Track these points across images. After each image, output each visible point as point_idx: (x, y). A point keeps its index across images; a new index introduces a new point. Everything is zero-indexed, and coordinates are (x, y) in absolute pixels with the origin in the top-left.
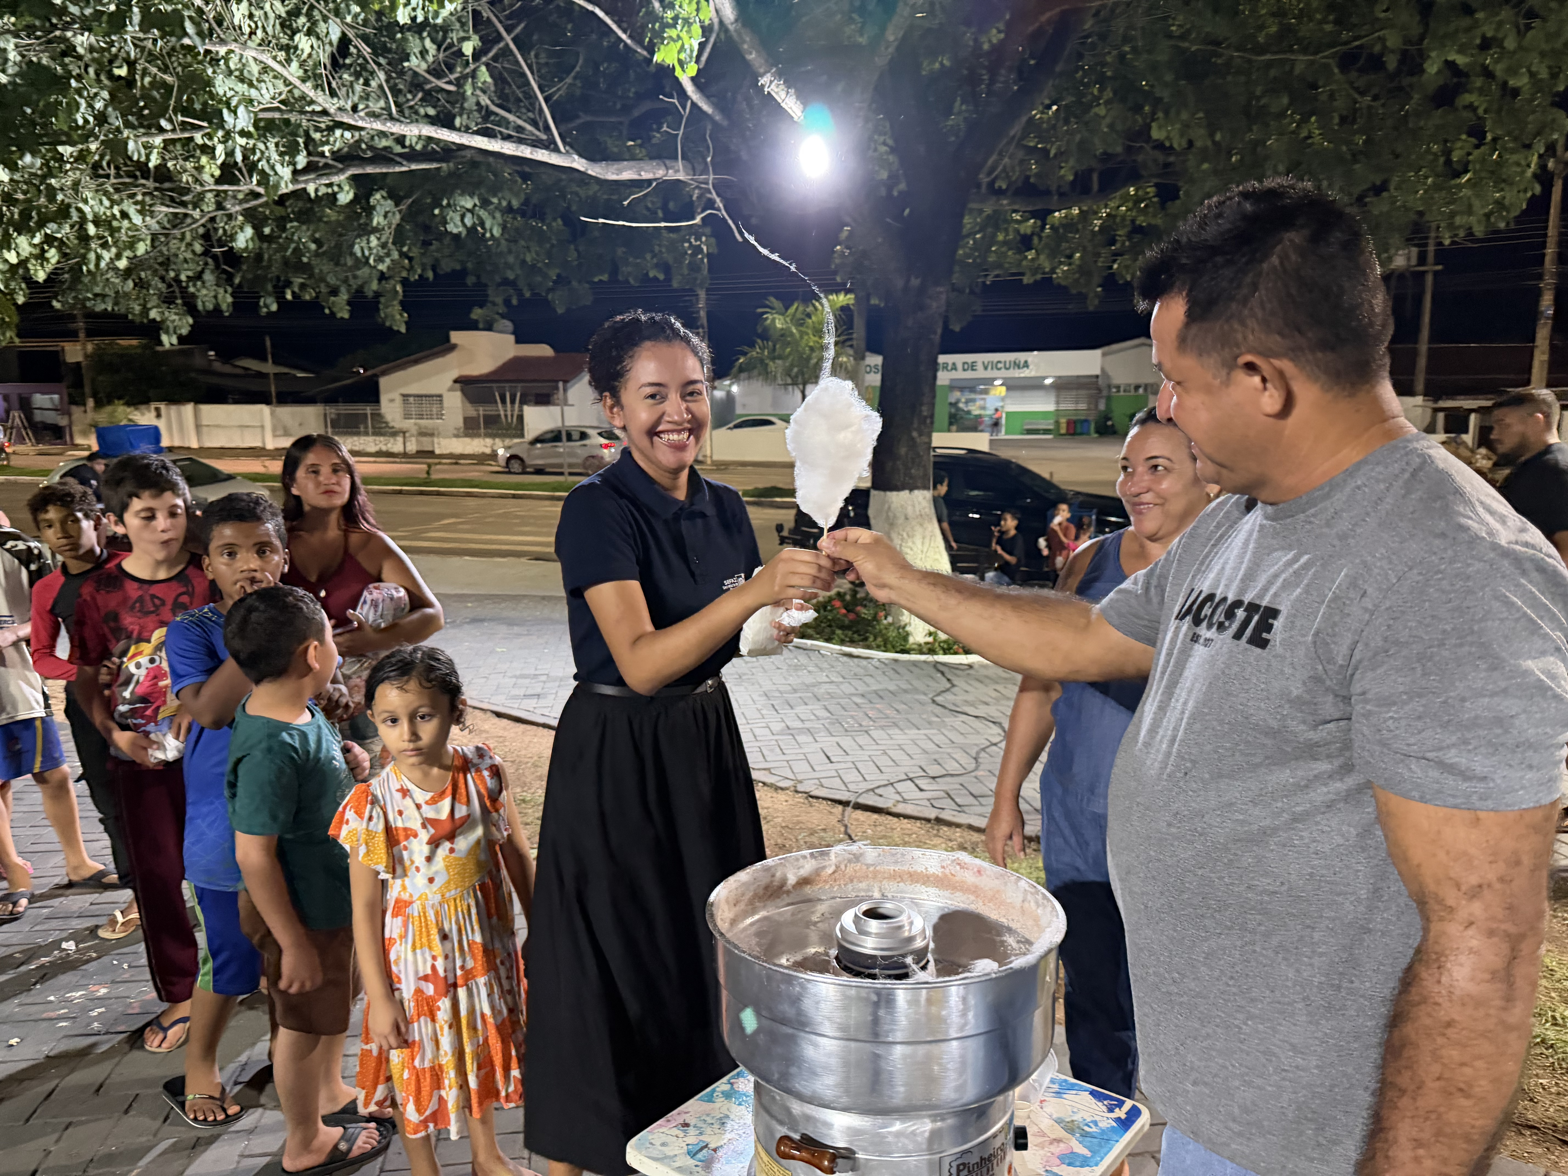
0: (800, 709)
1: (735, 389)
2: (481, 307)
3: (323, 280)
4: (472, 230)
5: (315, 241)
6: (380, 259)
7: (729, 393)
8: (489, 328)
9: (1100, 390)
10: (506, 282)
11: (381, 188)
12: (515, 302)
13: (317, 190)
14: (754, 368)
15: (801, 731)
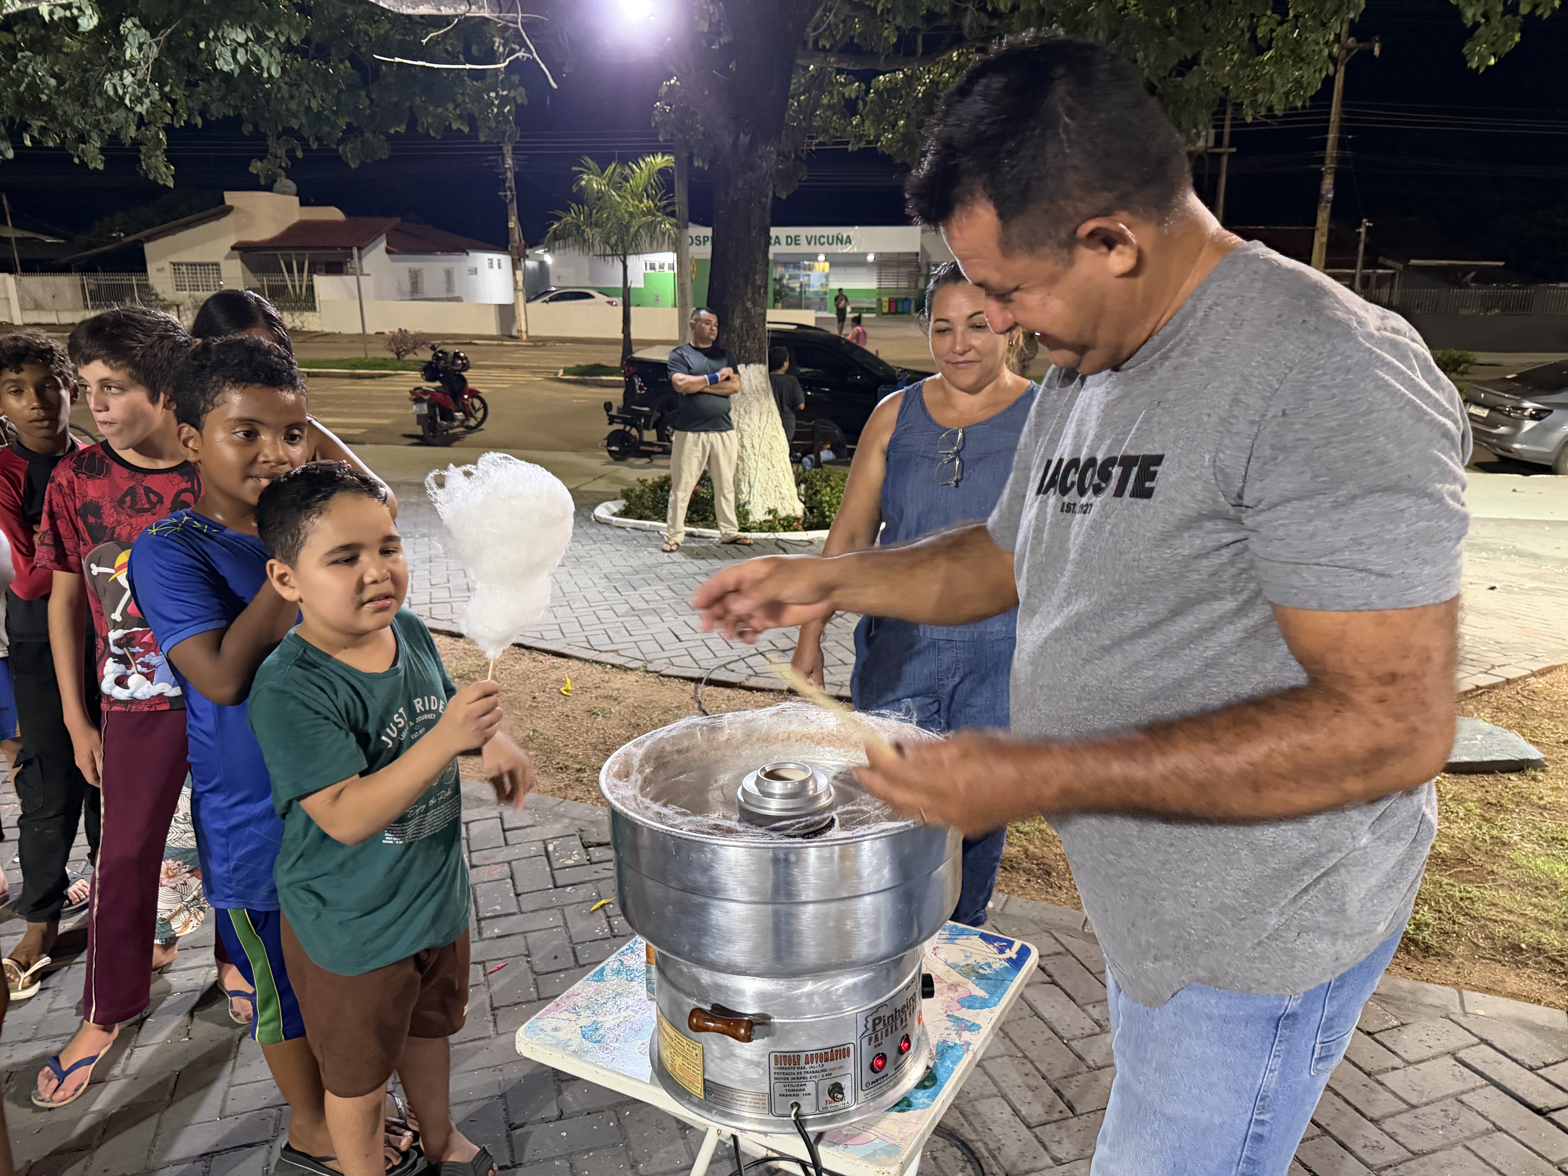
0: (644, 590)
1: (548, 259)
2: (261, 159)
3: (69, 124)
4: (245, 69)
5: (54, 75)
6: (139, 100)
7: (542, 264)
8: (269, 188)
9: (918, 267)
10: (288, 131)
11: (132, 15)
12: (300, 154)
13: (51, 13)
14: (569, 235)
15: (646, 611)
